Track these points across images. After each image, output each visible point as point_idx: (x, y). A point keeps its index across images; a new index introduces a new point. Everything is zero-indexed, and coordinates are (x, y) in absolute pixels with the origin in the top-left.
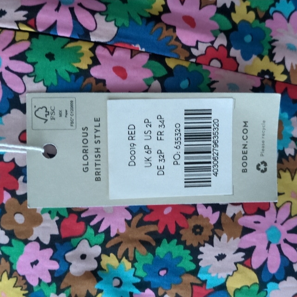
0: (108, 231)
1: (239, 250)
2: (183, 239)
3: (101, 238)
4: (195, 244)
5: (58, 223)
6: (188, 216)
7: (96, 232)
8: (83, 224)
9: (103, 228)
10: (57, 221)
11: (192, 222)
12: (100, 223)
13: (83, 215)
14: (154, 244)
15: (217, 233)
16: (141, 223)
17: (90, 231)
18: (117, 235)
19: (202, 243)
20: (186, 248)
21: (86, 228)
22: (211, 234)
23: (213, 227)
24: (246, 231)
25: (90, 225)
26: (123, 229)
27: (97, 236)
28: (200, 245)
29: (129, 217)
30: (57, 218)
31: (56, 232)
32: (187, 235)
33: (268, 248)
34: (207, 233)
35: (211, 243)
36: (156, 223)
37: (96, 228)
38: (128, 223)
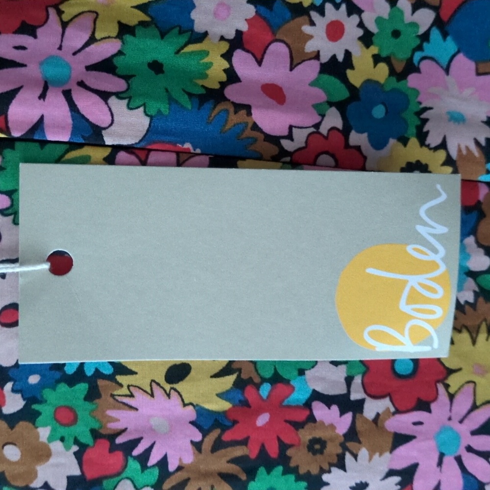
0: (163, 463)
1: (391, 473)
2: (292, 464)
3: (153, 475)
4: (315, 471)
5: (78, 455)
6: (298, 426)
7: (144, 467)
8: (120, 455)
9: (154, 459)
10: (75, 454)
11: (306, 435)
12: (148, 451)
13: (119, 440)
14: (243, 477)
15: (351, 448)
16: (218, 446)
17: (134, 466)
18: (180, 468)
19: (326, 467)
20: (299, 478)
21: (127, 461)
22: (339, 451)
23: (342, 439)
24: (401, 439)
25: (131, 456)
26: (189, 458)
27: (146, 472)
28: (323, 471)
29: (198, 437)
30: (75, 448)
31: (77, 472)
32: (300, 458)
33: (440, 463)
34: (333, 449)
35: (342, 466)
36: (244, 442)
37: (143, 459)
38: (197, 446)
